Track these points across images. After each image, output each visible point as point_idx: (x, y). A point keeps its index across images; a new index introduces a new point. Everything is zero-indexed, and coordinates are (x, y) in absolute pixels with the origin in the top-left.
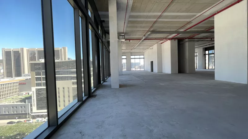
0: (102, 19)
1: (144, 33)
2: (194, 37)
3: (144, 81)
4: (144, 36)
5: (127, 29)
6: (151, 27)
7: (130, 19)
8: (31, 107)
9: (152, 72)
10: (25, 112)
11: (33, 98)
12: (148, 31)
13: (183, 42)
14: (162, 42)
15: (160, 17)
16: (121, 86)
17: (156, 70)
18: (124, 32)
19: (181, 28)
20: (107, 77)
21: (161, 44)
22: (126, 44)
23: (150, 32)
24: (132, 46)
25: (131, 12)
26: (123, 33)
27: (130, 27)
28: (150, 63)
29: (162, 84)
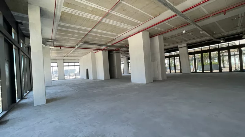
0: (17, 20)
1: (77, 42)
2: (119, 50)
3: (78, 90)
4: (77, 45)
5: (57, 36)
6: (84, 38)
7: (59, 28)
9: (88, 80)
12: (81, 41)
13: (112, 53)
14: (95, 51)
15: (90, 31)
16: (48, 101)
17: (91, 77)
18: (53, 38)
19: (109, 42)
20: (28, 92)
21: (95, 53)
22: (57, 51)
23: (83, 42)
24: (64, 53)
25: (60, 22)
26: (51, 40)
27: (59, 35)
28: (85, 71)
29: (94, 91)
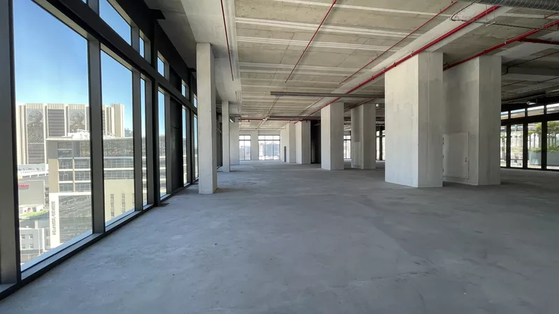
8: (47, 238)
10: (31, 247)
11: (51, 217)
